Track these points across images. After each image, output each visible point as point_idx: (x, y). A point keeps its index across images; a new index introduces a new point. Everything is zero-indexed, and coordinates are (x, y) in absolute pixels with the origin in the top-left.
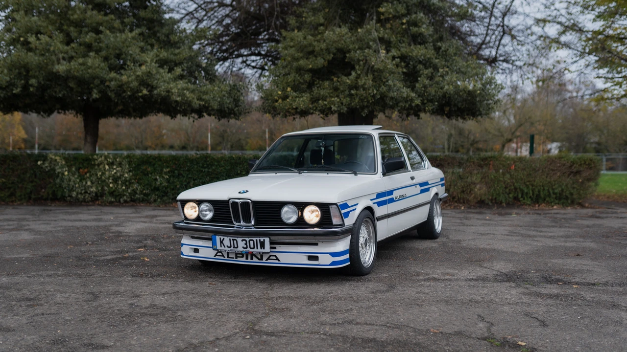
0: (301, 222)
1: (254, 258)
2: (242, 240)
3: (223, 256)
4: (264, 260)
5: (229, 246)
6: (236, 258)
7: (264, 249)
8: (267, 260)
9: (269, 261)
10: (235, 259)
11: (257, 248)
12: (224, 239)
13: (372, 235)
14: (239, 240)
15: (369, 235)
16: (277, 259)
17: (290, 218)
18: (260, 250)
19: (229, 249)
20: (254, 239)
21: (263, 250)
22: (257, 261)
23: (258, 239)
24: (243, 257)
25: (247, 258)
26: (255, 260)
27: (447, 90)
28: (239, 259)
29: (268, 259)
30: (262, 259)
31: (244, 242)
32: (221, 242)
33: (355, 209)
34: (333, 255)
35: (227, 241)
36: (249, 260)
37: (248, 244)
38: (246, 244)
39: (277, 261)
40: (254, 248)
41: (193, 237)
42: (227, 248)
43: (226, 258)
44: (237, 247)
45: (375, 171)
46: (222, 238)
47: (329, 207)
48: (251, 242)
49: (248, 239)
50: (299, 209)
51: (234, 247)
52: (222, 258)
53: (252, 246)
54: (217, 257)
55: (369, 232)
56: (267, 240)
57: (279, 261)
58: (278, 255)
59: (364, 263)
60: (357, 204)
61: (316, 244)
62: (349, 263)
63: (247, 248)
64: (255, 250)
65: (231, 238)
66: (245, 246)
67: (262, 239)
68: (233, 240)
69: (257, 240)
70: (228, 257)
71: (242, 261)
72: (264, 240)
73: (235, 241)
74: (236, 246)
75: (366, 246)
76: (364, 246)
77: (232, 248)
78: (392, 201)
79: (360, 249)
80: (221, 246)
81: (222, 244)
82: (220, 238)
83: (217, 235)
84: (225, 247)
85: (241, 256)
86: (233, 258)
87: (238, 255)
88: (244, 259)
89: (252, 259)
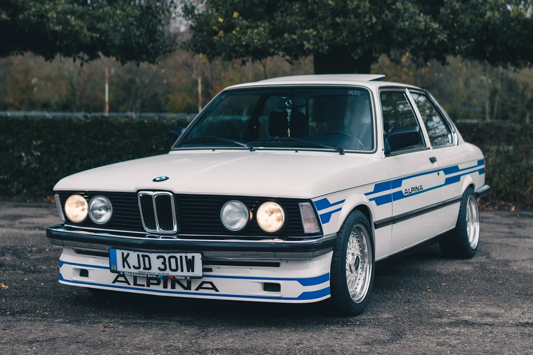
0: (253, 228)
1: (177, 286)
2: (158, 257)
3: (127, 282)
4: (193, 290)
5: (137, 265)
6: (148, 286)
7: (193, 271)
8: (197, 289)
9: (200, 291)
10: (146, 288)
11: (182, 270)
12: (128, 254)
13: (366, 251)
14: (153, 256)
15: (362, 251)
16: (214, 288)
17: (235, 223)
18: (186, 273)
19: (137, 271)
20: (178, 255)
21: (191, 274)
22: (182, 290)
23: (184, 255)
24: (158, 284)
25: (165, 286)
26: (178, 288)
27: (490, 18)
28: (152, 287)
29: (200, 287)
30: (189, 288)
31: (162, 260)
32: (125, 260)
33: (340, 209)
34: (304, 282)
35: (133, 258)
36: (169, 289)
37: (167, 263)
38: (164, 263)
39: (213, 292)
40: (176, 270)
41: (79, 252)
42: (133, 270)
43: (132, 286)
44: (150, 268)
45: (372, 148)
46: (126, 252)
47: (298, 206)
48: (173, 260)
49: (167, 256)
50: (249, 208)
51: (145, 268)
52: (126, 285)
53: (174, 267)
54: (117, 284)
55: (362, 246)
56: (198, 257)
57: (217, 290)
58: (215, 281)
59: (354, 296)
60: (343, 201)
61: (277, 265)
62: (329, 296)
63: (165, 269)
64: (179, 273)
65: (140, 254)
66: (162, 267)
67: (190, 256)
68: (144, 257)
69: (181, 257)
70: (135, 284)
71: (157, 290)
72: (193, 257)
73: (146, 259)
74: (147, 266)
75: (357, 269)
76: (353, 268)
77: (142, 270)
78: (399, 196)
79: (348, 273)
80: (124, 267)
81: (125, 262)
82: (123, 253)
83: (118, 249)
84: (130, 268)
85: (155, 282)
86: (144, 286)
87: (151, 281)
88: (160, 287)
89: (173, 287)
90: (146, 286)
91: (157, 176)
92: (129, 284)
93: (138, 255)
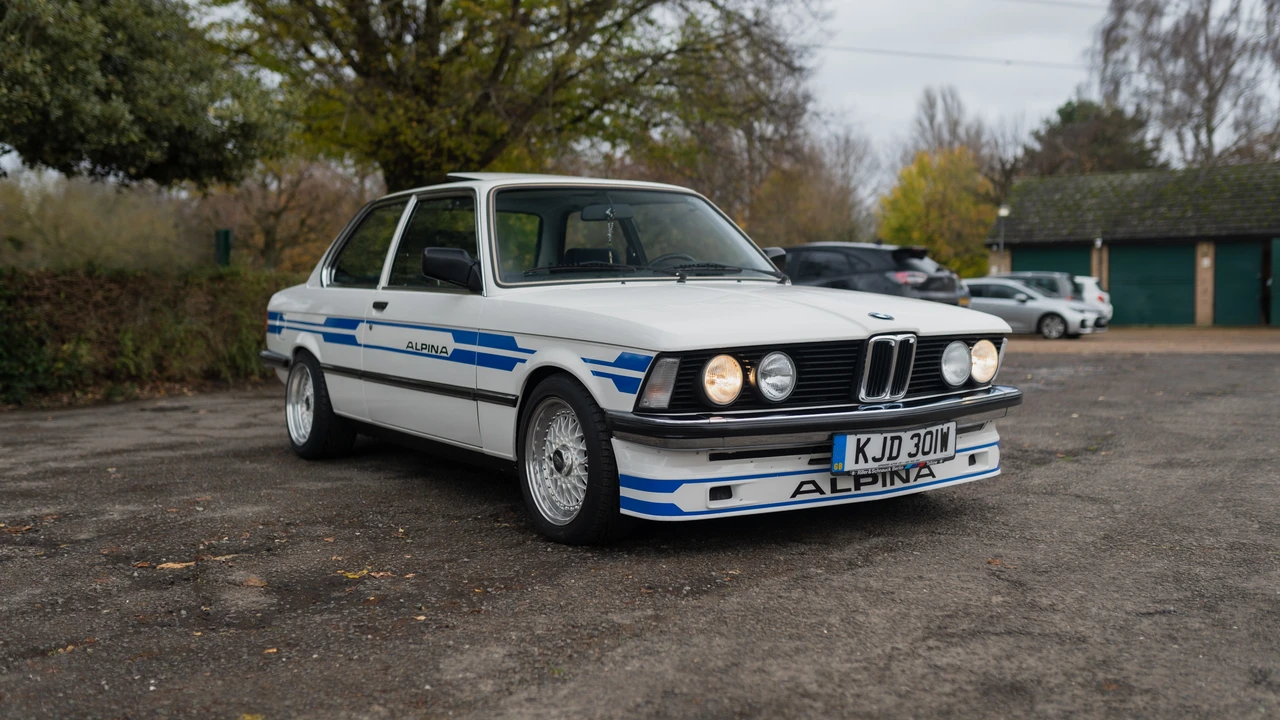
1: (896, 479)
2: (913, 437)
5: (879, 456)
6: (857, 488)
7: (946, 450)
8: (915, 480)
9: (921, 481)
10: (853, 492)
11: (935, 452)
12: (869, 440)
14: (906, 436)
18: (939, 454)
19: (876, 465)
20: (933, 429)
21: (943, 454)
24: (875, 481)
25: (884, 485)
26: (898, 484)
28: (864, 489)
29: (918, 476)
30: (907, 481)
31: (916, 440)
32: (860, 450)
35: (875, 443)
37: (921, 444)
38: (917, 445)
40: (929, 452)
42: (870, 464)
43: (829, 494)
44: (896, 457)
46: (863, 438)
48: (928, 438)
49: (922, 432)
51: (890, 458)
52: (817, 495)
56: (953, 427)
57: (934, 477)
61: (980, 427)
63: (915, 455)
64: (931, 457)
65: (889, 435)
66: (914, 451)
67: (946, 426)
68: (893, 439)
70: (834, 489)
71: (874, 493)
72: (949, 429)
73: (896, 442)
74: (894, 454)
77: (885, 461)
80: (857, 462)
81: (861, 455)
82: (859, 440)
83: (850, 434)
84: (866, 461)
85: (870, 480)
86: (849, 490)
87: (862, 481)
88: (878, 487)
89: (892, 483)
90: (853, 489)
91: (874, 311)
92: (822, 493)
93: (885, 438)
